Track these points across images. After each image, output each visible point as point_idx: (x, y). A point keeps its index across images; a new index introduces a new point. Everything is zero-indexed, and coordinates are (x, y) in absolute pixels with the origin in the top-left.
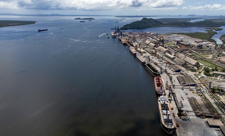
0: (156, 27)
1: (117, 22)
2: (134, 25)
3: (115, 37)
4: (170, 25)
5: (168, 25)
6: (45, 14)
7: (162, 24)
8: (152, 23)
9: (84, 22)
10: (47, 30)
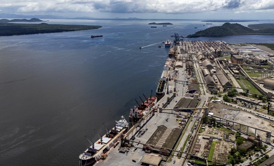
0: (240, 35)
1: (195, 28)
2: (208, 31)
3: (167, 46)
4: (261, 33)
5: (259, 33)
6: (122, 18)
7: (251, 31)
8: (236, 29)
9: (156, 27)
10: (102, 36)
